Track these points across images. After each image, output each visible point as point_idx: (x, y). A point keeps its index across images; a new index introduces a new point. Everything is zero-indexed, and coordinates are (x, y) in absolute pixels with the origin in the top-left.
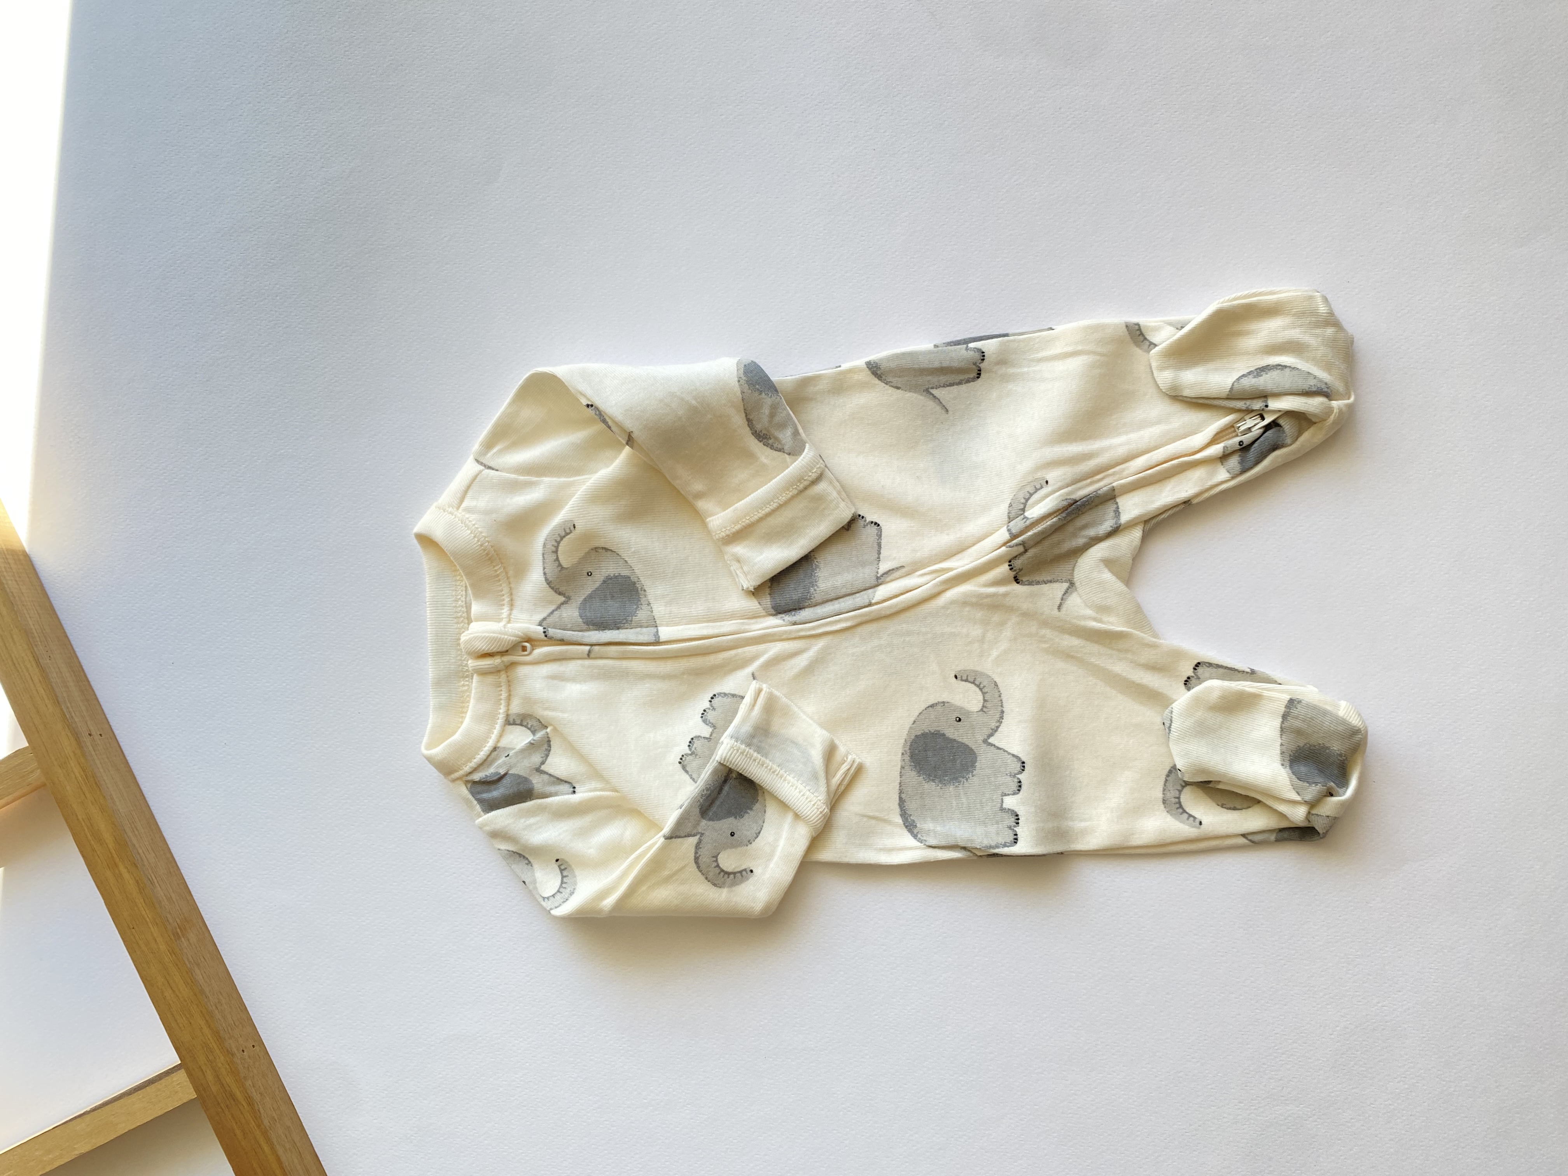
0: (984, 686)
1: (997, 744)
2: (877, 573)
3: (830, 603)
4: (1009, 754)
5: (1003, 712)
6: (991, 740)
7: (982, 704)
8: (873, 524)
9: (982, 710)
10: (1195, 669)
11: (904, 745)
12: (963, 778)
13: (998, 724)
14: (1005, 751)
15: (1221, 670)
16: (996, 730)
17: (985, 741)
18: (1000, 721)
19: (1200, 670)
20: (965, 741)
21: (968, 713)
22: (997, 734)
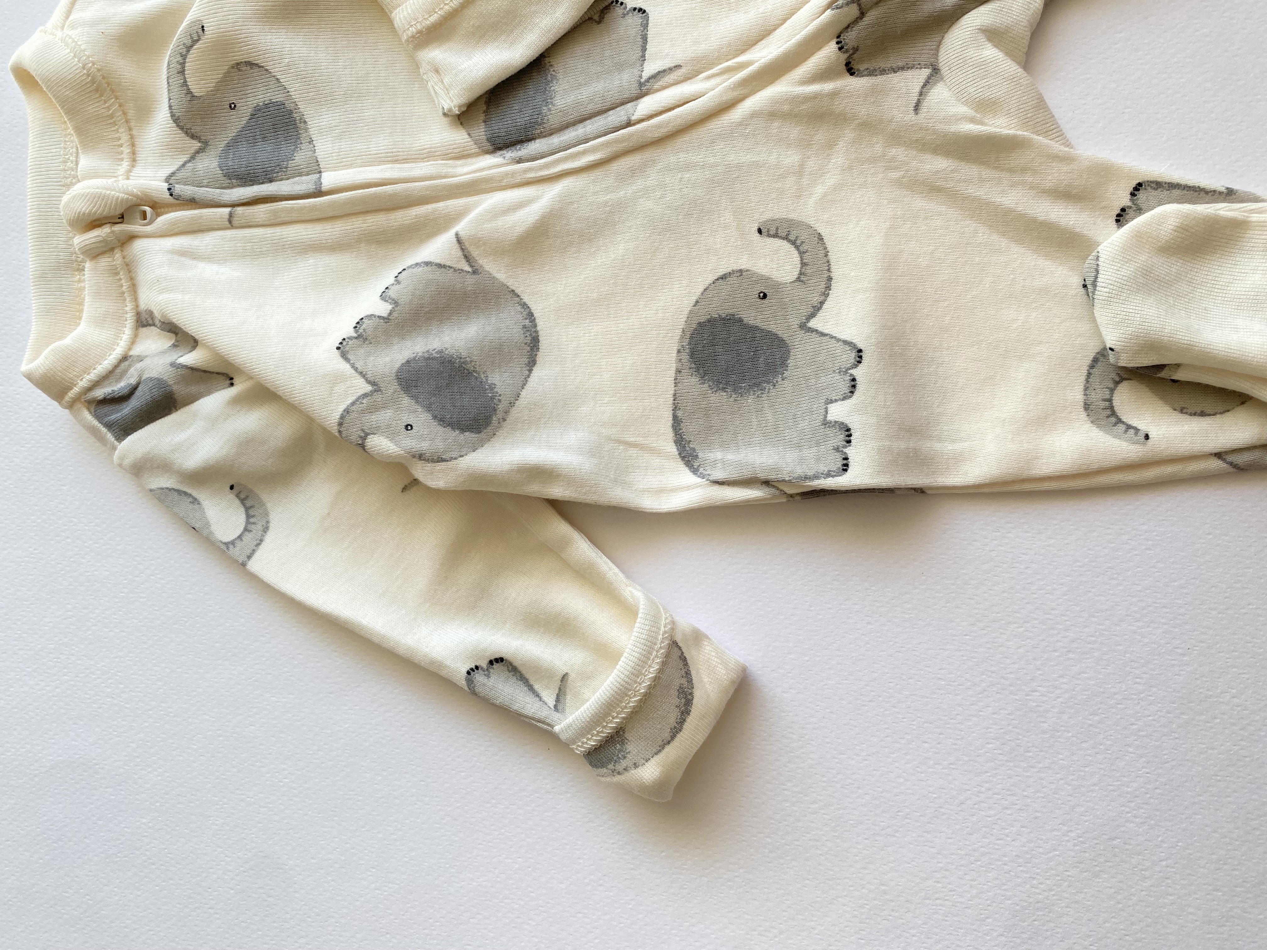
0: (802, 243)
1: (820, 329)
2: (641, 77)
3: (571, 129)
4: (838, 340)
5: (830, 279)
6: (812, 324)
7: (799, 269)
8: (637, 11)
9: (798, 279)
10: (1133, 194)
11: (682, 337)
12: (769, 383)
13: (823, 298)
14: (832, 337)
15: (1176, 192)
16: (817, 309)
17: (803, 326)
18: (825, 295)
19: (1142, 195)
20: (772, 327)
21: (778, 286)
22: (821, 314)
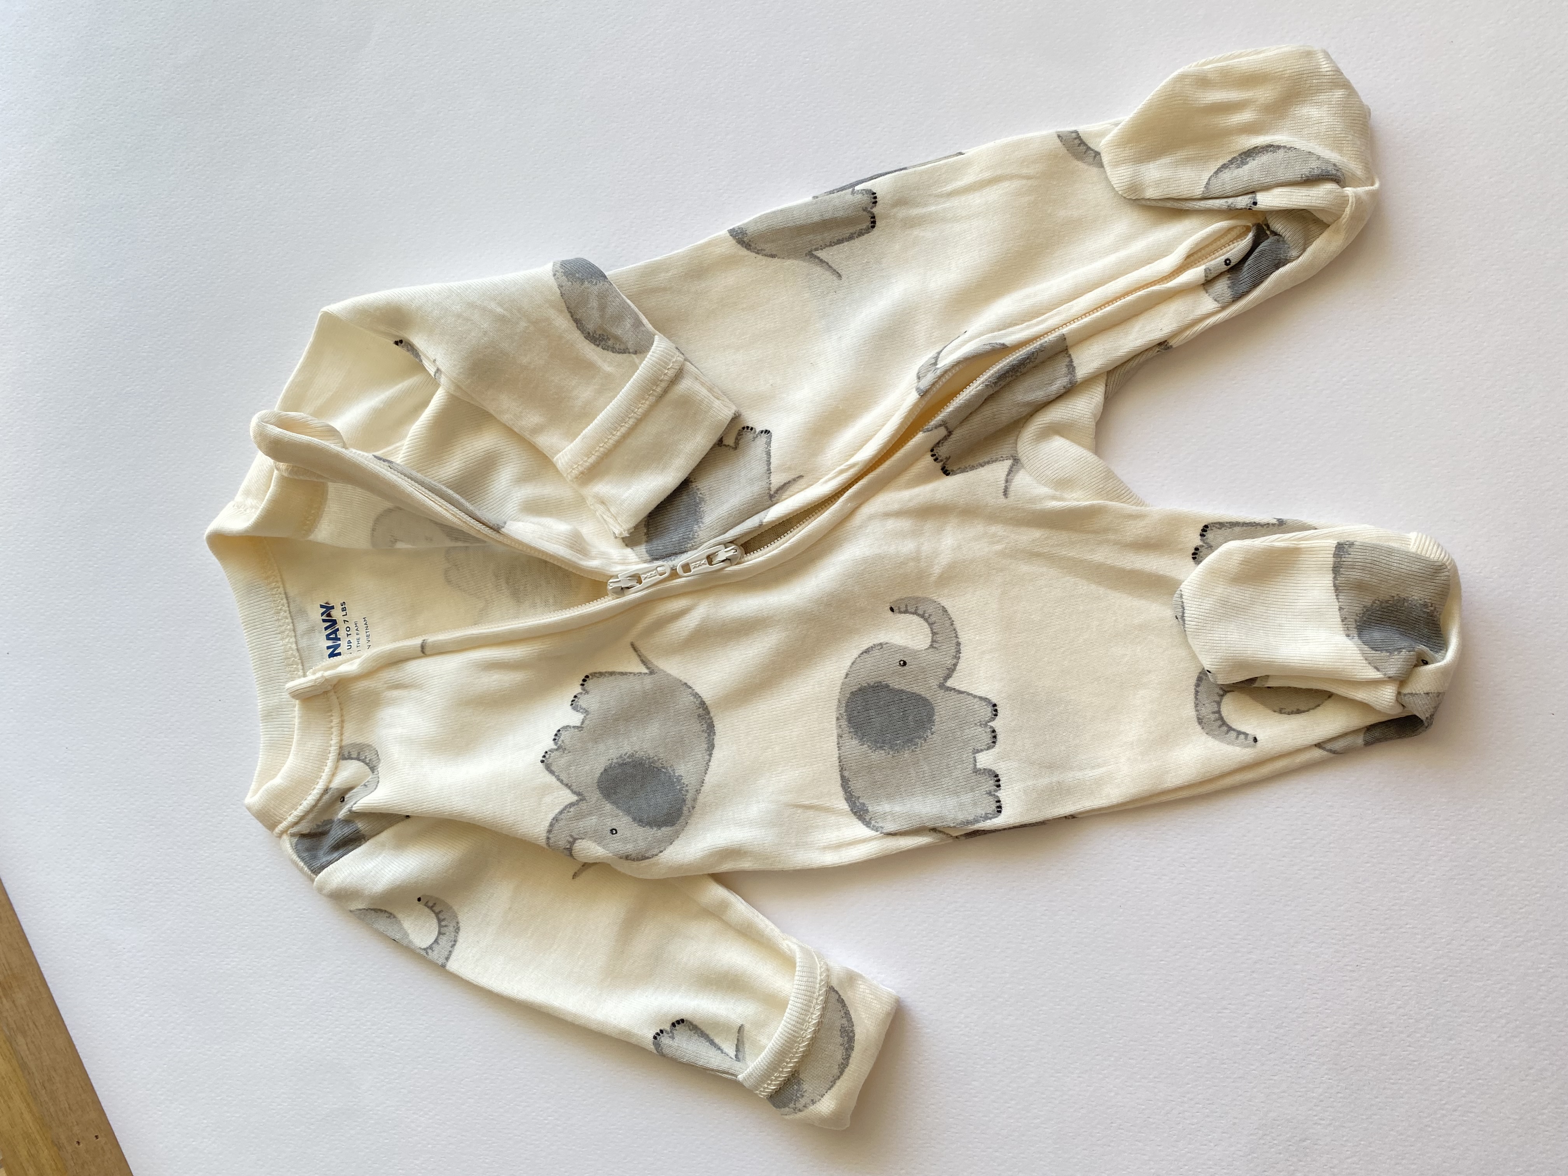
0: (930, 615)
1: (957, 688)
2: (769, 488)
4: (975, 697)
5: (958, 644)
6: (949, 683)
7: (930, 638)
8: (763, 433)
9: (931, 646)
10: (1202, 535)
11: (839, 706)
12: (920, 738)
13: (955, 661)
14: (969, 694)
15: (1237, 529)
16: (953, 669)
17: (942, 686)
18: (957, 656)
19: (1210, 535)
20: (916, 689)
21: (915, 653)
22: (955, 675)
